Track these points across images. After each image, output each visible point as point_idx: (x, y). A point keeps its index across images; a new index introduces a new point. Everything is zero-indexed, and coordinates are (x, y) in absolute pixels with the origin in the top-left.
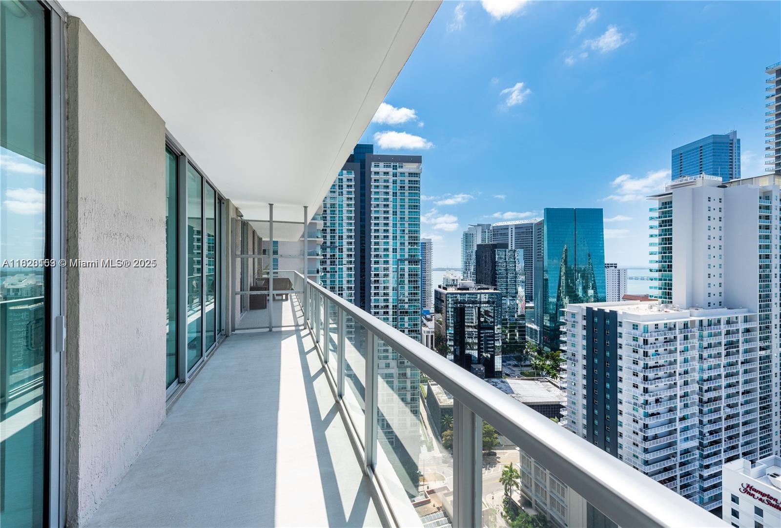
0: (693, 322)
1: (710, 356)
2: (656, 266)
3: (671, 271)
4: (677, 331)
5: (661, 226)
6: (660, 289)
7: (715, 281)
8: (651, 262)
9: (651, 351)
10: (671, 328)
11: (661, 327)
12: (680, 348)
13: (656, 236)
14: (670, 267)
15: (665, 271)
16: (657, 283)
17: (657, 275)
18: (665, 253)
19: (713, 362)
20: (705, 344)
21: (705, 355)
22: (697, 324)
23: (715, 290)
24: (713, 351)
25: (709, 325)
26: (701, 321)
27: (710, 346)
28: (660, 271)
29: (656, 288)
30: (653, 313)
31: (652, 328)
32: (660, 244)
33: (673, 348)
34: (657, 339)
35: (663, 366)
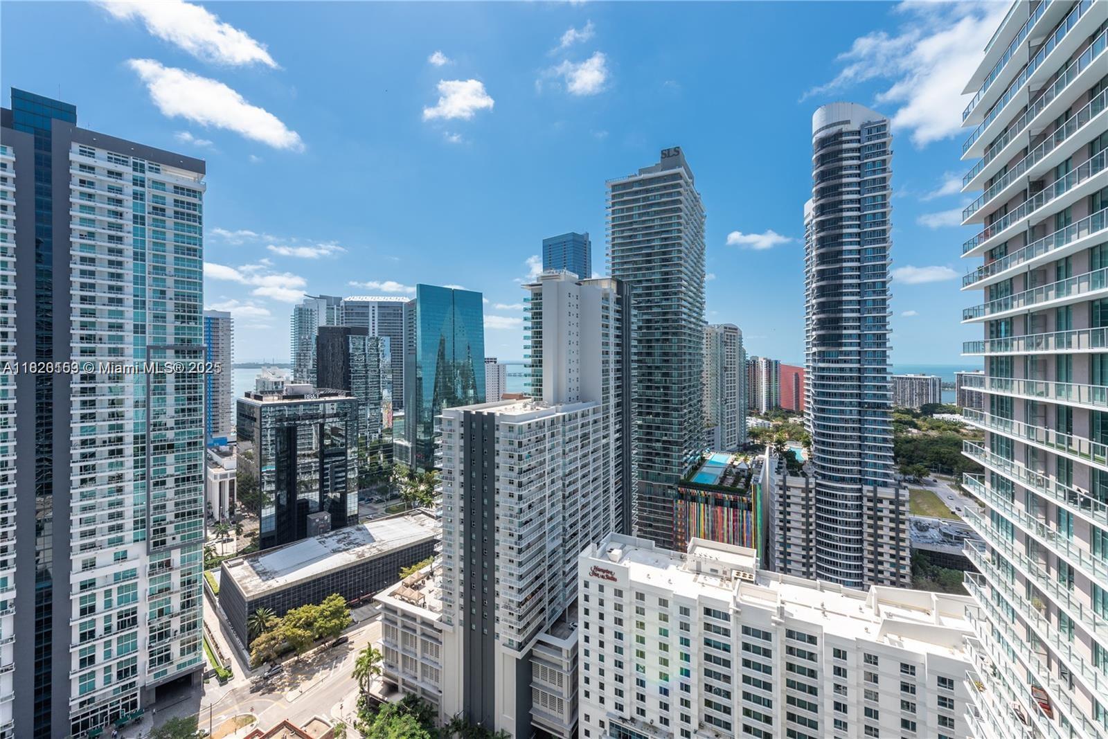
0: (558, 417)
1: (570, 451)
2: (529, 361)
3: (541, 366)
4: (546, 429)
5: (533, 318)
6: (533, 385)
7: (574, 375)
8: (525, 356)
9: (525, 453)
10: (540, 426)
11: (533, 426)
12: (548, 445)
13: (529, 328)
14: (540, 362)
15: (537, 366)
16: (529, 380)
17: (529, 370)
18: (536, 347)
19: (572, 456)
20: (567, 439)
21: (567, 449)
22: (561, 419)
23: (574, 385)
24: (572, 446)
25: (570, 420)
26: (564, 416)
27: (570, 440)
28: (533, 366)
29: (529, 385)
30: (527, 412)
31: (525, 429)
32: (533, 337)
33: (542, 447)
34: (529, 440)
35: (535, 467)
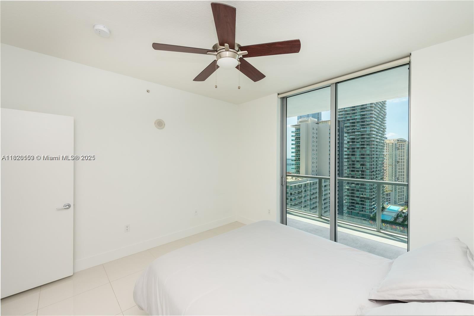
0: (308, 183)
1: (313, 198)
2: (294, 158)
3: (299, 161)
4: (303, 188)
5: (296, 140)
6: (295, 169)
7: (315, 165)
8: (292, 156)
9: (293, 198)
10: (300, 187)
11: (297, 187)
12: (303, 195)
13: (294, 144)
14: (299, 159)
15: (297, 161)
16: (294, 167)
17: (294, 162)
18: (297, 152)
19: (314, 201)
20: (312, 193)
21: (312, 198)
22: (309, 184)
23: (315, 169)
24: (314, 196)
25: (313, 185)
26: (311, 183)
27: (313, 194)
28: (296, 161)
29: (294, 169)
30: (293, 180)
31: (293, 188)
32: (296, 148)
33: (301, 196)
34: (295, 192)
35: (297, 204)
